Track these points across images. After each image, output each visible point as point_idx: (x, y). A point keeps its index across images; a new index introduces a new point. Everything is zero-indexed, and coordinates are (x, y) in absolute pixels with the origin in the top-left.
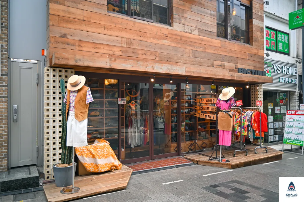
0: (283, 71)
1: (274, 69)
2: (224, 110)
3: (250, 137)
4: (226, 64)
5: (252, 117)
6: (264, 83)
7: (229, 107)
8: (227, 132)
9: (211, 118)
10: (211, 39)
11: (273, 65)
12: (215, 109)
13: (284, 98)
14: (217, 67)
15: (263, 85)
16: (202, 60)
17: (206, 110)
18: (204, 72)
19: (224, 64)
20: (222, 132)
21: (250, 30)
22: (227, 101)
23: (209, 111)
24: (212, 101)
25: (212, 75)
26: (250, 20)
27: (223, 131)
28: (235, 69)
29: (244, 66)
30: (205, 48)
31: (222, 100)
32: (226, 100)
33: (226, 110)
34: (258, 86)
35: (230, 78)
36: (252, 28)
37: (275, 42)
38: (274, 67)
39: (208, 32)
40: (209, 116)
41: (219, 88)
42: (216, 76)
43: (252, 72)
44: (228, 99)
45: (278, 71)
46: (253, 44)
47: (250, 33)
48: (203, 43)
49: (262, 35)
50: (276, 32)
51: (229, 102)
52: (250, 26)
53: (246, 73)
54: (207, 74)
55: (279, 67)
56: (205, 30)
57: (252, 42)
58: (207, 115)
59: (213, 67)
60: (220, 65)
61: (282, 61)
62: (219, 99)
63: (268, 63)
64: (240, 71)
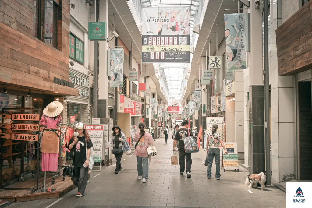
0: (81, 83)
1: (74, 79)
2: (51, 128)
3: (63, 159)
4: (41, 71)
5: (67, 135)
6: (69, 95)
7: (57, 125)
8: (54, 155)
9: (30, 139)
10: (28, 38)
11: (74, 75)
12: (37, 128)
13: (77, 112)
14: (33, 74)
15: (67, 97)
16: (19, 63)
17: (23, 130)
18: (29, 81)
19: (39, 71)
20: (48, 155)
21: (59, 33)
22: (55, 118)
23: (28, 130)
24: (31, 117)
25: (35, 84)
26: (59, 21)
27: (50, 154)
28: (48, 78)
29: (55, 74)
30: (23, 49)
31: (49, 116)
32: (54, 116)
33: (54, 129)
34: (65, 99)
35: (49, 90)
36: (61, 31)
37: (74, 49)
38: (74, 78)
39: (26, 29)
40: (27, 137)
41: (27, 100)
42: (38, 87)
43: (64, 83)
44: (56, 116)
45: (77, 82)
46: (62, 50)
47: (58, 36)
48: (21, 41)
49: (68, 40)
50: (74, 38)
51: (57, 119)
52: (59, 28)
53: (61, 85)
54: (31, 83)
55: (78, 77)
56: (23, 25)
57: (61, 47)
58: (24, 136)
59: (30, 73)
60: (35, 71)
61: (80, 71)
62: (44, 115)
63: (70, 73)
64: (56, 81)
